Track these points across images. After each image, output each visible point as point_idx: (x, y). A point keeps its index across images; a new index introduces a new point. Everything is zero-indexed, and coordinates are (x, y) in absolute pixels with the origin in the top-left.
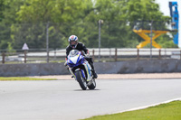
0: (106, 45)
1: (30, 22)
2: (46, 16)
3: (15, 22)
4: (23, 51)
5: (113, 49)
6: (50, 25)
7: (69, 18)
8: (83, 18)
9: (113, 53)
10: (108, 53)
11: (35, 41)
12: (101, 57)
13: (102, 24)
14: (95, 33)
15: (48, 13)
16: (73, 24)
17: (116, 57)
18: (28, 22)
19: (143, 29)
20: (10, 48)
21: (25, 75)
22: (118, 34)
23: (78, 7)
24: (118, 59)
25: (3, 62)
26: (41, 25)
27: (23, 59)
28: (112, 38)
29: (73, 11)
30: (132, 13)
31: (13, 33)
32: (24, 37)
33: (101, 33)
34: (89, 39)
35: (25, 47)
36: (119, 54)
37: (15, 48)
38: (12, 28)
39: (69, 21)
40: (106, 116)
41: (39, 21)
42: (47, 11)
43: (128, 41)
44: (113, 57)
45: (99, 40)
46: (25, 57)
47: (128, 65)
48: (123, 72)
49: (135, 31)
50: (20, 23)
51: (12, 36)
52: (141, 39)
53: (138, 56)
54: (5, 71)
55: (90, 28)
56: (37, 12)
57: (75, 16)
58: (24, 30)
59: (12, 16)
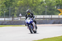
0: (48, 14)
1: (22, 6)
2: (27, 4)
3: (17, 6)
5: (51, 16)
6: (29, 7)
7: (35, 5)
8: (40, 5)
10: (49, 17)
11: (24, 13)
12: (46, 18)
13: (47, 7)
14: (44, 10)
16: (37, 7)
17: (51, 18)
19: (61, 9)
20: (15, 15)
22: (52, 10)
23: (38, 1)
24: (52, 19)
25: (13, 20)
27: (20, 19)
29: (37, 3)
30: (57, 3)
32: (20, 12)
33: (46, 10)
34: (42, 12)
35: (20, 15)
37: (17, 15)
38: (16, 8)
39: (35, 6)
41: (25, 6)
42: (28, 3)
43: (56, 13)
44: (50, 18)
45: (46, 13)
46: (20, 18)
47: (56, 21)
48: (54, 23)
49: (58, 9)
50: (18, 6)
51: (16, 11)
52: (60, 12)
53: (59, 18)
54: (13, 23)
55: (43, 8)
56: (24, 3)
57: (38, 4)
58: (20, 9)
59: (16, 4)
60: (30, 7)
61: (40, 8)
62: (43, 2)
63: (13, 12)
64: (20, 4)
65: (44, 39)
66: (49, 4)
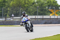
0: (40, 14)
2: (20, 5)
3: (9, 7)
4: (12, 17)
5: (42, 16)
6: (21, 8)
8: (32, 6)
9: (42, 17)
11: (16, 13)
12: (38, 19)
13: (38, 8)
14: (36, 11)
15: (20, 4)
16: (29, 8)
17: (43, 19)
18: (14, 7)
20: (8, 16)
21: (13, 25)
22: (44, 11)
23: (30, 2)
24: (44, 19)
25: (5, 20)
26: (18, 8)
27: (12, 19)
28: (42, 12)
29: (29, 3)
30: (48, 4)
31: (9, 11)
32: (13, 12)
33: (38, 11)
34: (34, 13)
35: (13, 15)
36: (44, 17)
38: (8, 9)
39: (27, 7)
40: (39, 38)
42: (20, 3)
43: (47, 13)
44: (42, 18)
45: (37, 13)
46: (13, 19)
47: (47, 21)
49: (49, 10)
50: (11, 7)
51: (8, 12)
52: (51, 13)
53: (50, 18)
54: (6, 23)
55: (34, 9)
57: (29, 5)
58: (12, 10)
59: (8, 5)
60: (23, 8)
61: (31, 8)
62: (35, 3)
63: (6, 13)
64: (13, 5)
65: (36, 39)
66: (41, 5)
